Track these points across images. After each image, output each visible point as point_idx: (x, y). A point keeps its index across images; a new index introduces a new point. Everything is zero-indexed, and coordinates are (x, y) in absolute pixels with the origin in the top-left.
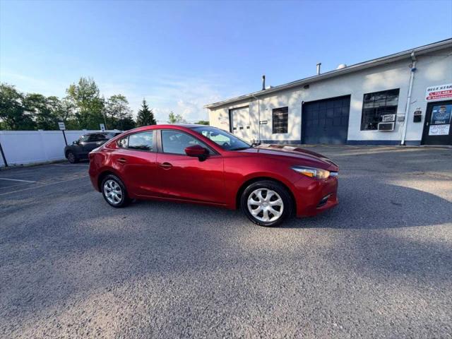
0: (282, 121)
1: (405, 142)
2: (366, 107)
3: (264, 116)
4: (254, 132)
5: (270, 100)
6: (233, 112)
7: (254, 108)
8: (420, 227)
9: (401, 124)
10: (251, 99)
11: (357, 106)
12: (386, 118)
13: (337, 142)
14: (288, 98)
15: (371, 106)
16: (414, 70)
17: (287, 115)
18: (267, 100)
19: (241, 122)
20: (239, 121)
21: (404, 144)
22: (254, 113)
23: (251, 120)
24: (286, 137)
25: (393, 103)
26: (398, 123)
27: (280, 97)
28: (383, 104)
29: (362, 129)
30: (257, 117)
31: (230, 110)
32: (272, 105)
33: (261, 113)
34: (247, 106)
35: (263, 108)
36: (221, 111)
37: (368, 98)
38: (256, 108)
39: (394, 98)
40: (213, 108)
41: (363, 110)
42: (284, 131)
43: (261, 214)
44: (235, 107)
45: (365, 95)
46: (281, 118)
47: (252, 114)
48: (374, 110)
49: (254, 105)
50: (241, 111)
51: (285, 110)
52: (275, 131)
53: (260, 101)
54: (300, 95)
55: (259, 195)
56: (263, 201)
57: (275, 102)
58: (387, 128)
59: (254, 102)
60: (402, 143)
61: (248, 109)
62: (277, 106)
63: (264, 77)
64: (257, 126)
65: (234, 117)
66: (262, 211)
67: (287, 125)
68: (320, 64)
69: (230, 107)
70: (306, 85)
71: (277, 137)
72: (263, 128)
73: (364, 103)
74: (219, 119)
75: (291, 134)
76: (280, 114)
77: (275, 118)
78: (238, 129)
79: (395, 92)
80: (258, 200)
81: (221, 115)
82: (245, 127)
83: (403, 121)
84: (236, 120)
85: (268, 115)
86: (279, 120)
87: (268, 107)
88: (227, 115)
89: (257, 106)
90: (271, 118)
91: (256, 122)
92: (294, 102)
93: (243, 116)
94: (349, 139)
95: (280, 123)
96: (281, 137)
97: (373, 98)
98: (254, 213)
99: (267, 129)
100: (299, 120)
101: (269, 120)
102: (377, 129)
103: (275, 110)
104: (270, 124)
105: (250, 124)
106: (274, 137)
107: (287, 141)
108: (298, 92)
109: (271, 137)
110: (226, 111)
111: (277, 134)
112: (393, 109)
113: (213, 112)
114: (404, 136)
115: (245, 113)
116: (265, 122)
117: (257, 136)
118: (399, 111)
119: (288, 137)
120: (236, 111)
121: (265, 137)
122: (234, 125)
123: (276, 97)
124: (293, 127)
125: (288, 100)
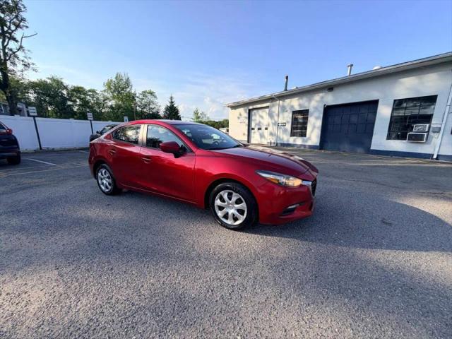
0: (301, 123)
1: (438, 155)
2: (395, 114)
3: (284, 118)
4: (271, 134)
5: (291, 102)
6: (253, 112)
7: (273, 109)
8: (397, 252)
9: (436, 135)
10: (272, 99)
11: (385, 112)
12: (417, 128)
13: (360, 150)
14: (310, 101)
15: (401, 113)
17: (307, 118)
18: (288, 101)
19: (260, 122)
20: (257, 122)
21: (437, 159)
22: (274, 114)
23: (271, 121)
24: (303, 141)
25: (428, 111)
26: (431, 134)
27: (302, 99)
28: (416, 112)
29: (389, 137)
30: (276, 118)
31: (250, 110)
32: (292, 107)
33: (281, 116)
34: (267, 107)
35: (283, 109)
36: (241, 110)
37: (398, 104)
38: (276, 109)
39: (430, 106)
40: (234, 107)
41: (392, 117)
42: (303, 135)
43: (226, 216)
44: (255, 107)
45: (395, 101)
46: (301, 121)
47: (271, 115)
48: (405, 118)
49: (273, 106)
50: (260, 111)
51: (305, 113)
52: (293, 134)
53: (281, 102)
54: (322, 98)
55: (225, 197)
56: (229, 204)
57: (296, 103)
58: (417, 139)
59: (274, 103)
60: (435, 157)
61: (267, 110)
62: (297, 108)
63: (287, 78)
64: (275, 127)
65: (253, 118)
66: (227, 213)
67: (306, 129)
68: (352, 65)
69: (250, 107)
70: (330, 87)
71: (294, 141)
72: (281, 130)
73: (393, 109)
74: (239, 118)
75: (309, 138)
76: (300, 117)
77: (294, 120)
78: (256, 129)
79: (432, 100)
80: (224, 201)
81: (240, 115)
82: (263, 128)
83: (439, 132)
84: (255, 120)
85: (287, 117)
86: (298, 123)
87: (288, 109)
88: (246, 115)
89: (277, 107)
90: (290, 120)
91: (274, 124)
92: (316, 104)
93: (262, 117)
94: (372, 148)
95: (299, 126)
96: (299, 141)
97: (405, 105)
98: (220, 214)
99: (285, 131)
100: (319, 123)
101: (288, 122)
102: (405, 139)
103: (294, 113)
104: (289, 127)
105: (269, 125)
106: (292, 140)
107: (305, 146)
108: (321, 95)
109: (288, 140)
110: (245, 111)
111: (295, 137)
112: (428, 119)
113: (233, 110)
114: (437, 149)
115: (264, 113)
116: (284, 124)
117: (274, 138)
118: (434, 121)
119: (306, 141)
120: (255, 111)
121: (282, 139)
122: (253, 125)
123: (297, 98)
124: (312, 131)
125: (309, 103)
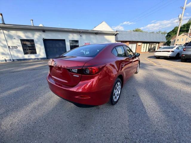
0: (30, 47)
2: (71, 45)
3: (13, 43)
5: (16, 33)
14: (33, 35)
16: (81, 36)
17: (34, 44)
18: (13, 33)
24: (36, 56)
30: (5, 43)
32: (19, 37)
33: (9, 41)
35: (11, 37)
38: (1, 36)
39: (77, 43)
42: (34, 52)
45: (70, 40)
46: (29, 45)
51: (31, 41)
52: (26, 53)
53: (5, 32)
54: (41, 35)
57: (22, 35)
62: (25, 38)
63: (1, 15)
64: (7, 49)
67: (35, 50)
68: (32, 20)
71: (29, 56)
72: (14, 51)
73: (70, 43)
75: (39, 55)
76: (28, 43)
77: (24, 46)
85: (18, 43)
86: (27, 46)
87: (15, 37)
90: (21, 45)
91: (4, 47)
92: (38, 37)
96: (33, 56)
97: (72, 42)
99: (19, 51)
101: (19, 46)
103: (22, 40)
104: (21, 48)
106: (26, 56)
107: (38, 59)
109: (23, 57)
112: (78, 46)
116: (16, 47)
117: (8, 56)
121: (18, 56)
123: (22, 32)
124: (40, 51)
125: (33, 36)
